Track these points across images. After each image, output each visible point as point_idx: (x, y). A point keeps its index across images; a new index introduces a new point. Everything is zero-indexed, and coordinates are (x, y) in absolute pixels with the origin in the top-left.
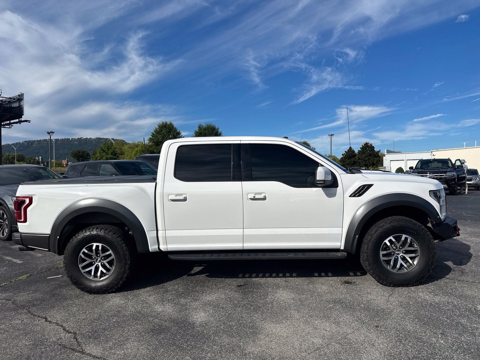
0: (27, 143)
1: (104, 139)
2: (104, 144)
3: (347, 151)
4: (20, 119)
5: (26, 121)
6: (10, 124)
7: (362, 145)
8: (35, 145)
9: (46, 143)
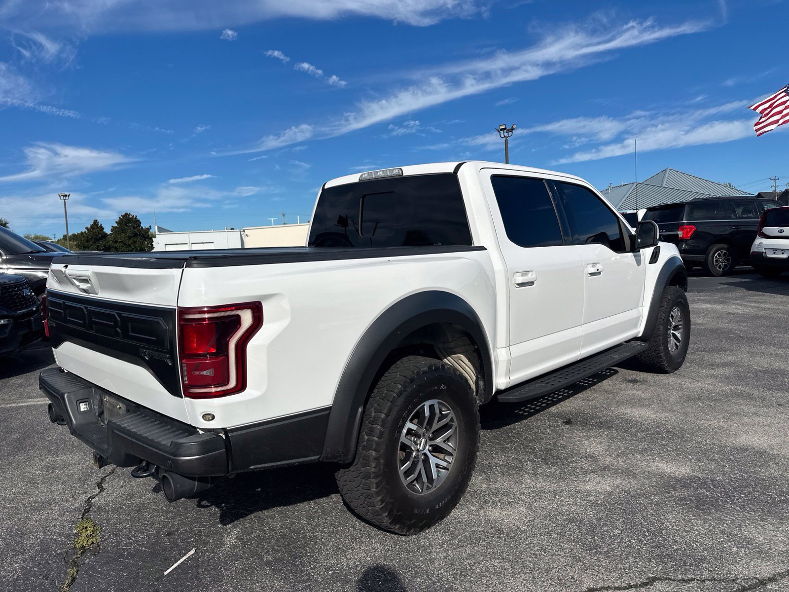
3: (89, 227)
7: (120, 218)
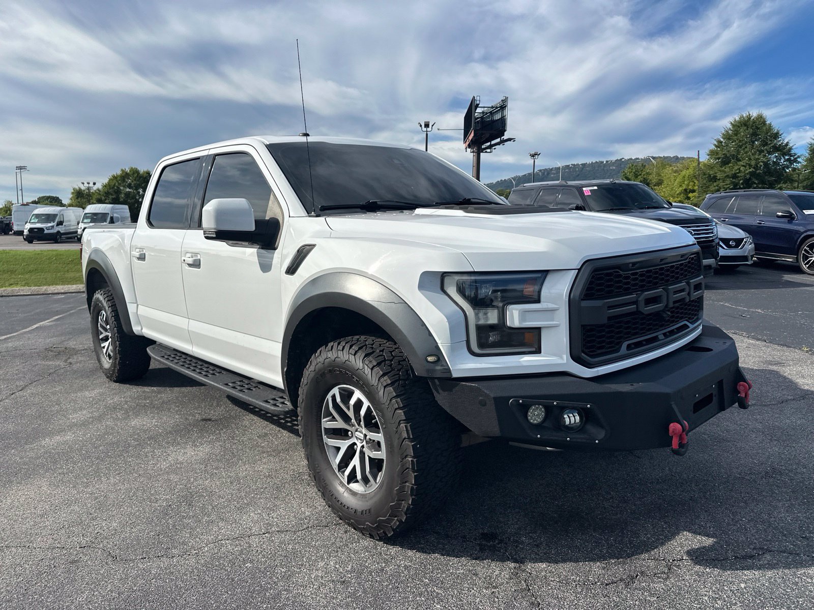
0: (542, 172)
1: (661, 157)
2: (630, 168)
4: (502, 138)
5: (509, 140)
6: (490, 147)
8: (552, 176)
9: (567, 170)
